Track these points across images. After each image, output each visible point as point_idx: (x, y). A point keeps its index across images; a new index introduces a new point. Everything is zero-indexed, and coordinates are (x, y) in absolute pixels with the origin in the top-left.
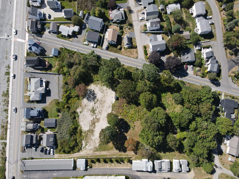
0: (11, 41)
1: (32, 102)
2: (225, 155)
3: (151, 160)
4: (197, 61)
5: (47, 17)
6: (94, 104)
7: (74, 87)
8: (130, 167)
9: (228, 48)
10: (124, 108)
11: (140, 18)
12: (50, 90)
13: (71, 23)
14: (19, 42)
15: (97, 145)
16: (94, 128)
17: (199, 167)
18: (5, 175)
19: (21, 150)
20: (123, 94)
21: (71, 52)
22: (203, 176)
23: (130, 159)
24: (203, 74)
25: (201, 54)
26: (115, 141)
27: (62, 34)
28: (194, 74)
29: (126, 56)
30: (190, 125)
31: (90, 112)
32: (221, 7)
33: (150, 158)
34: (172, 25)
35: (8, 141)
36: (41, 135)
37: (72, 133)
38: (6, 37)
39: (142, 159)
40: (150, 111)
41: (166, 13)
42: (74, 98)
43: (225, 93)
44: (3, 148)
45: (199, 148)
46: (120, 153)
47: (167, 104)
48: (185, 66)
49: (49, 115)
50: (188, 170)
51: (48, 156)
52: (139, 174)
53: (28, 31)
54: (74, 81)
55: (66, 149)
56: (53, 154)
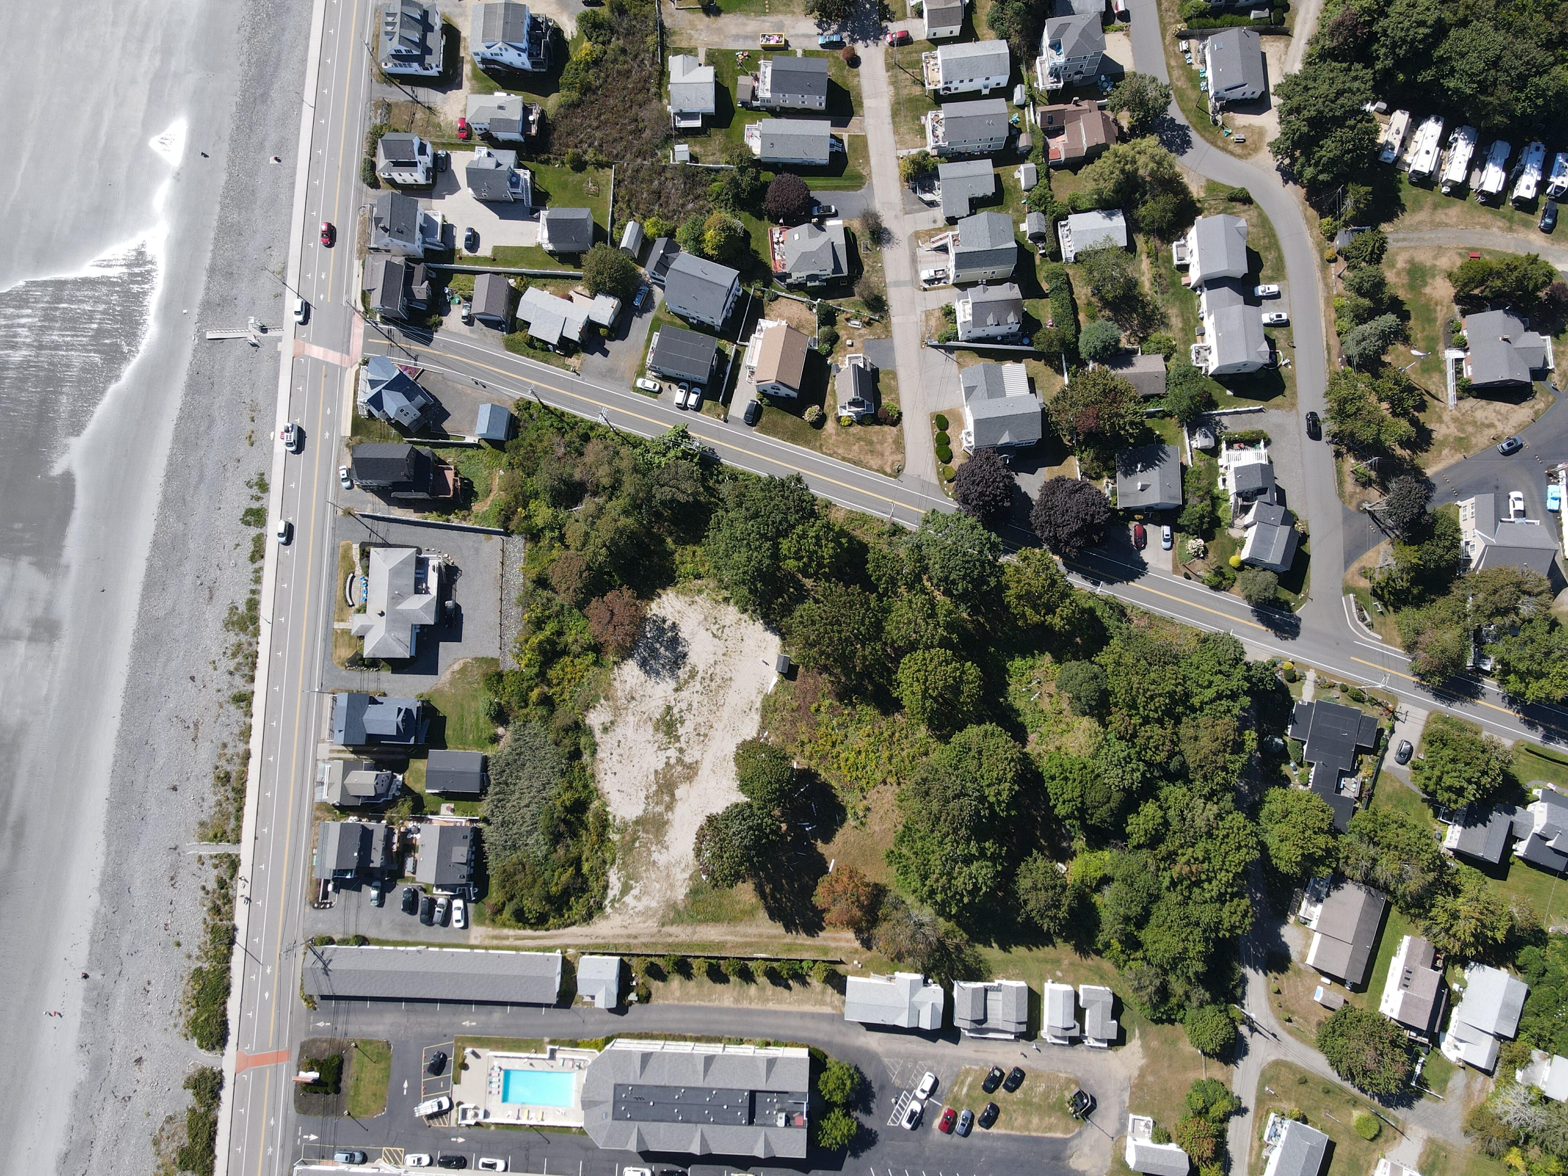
0: (276, 357)
1: (368, 667)
2: (1299, 973)
3: (936, 979)
4: (1189, 509)
5: (460, 243)
6: (676, 690)
7: (581, 605)
8: (834, 1007)
9: (1349, 451)
10: (819, 718)
11: (926, 274)
12: (457, 607)
13: (579, 278)
14: (316, 361)
15: (681, 893)
16: (669, 807)
17: (1167, 1026)
18: (224, 1014)
19: (311, 897)
20: (822, 653)
21: (572, 428)
22: (1185, 1068)
23: (833, 967)
24: (1219, 572)
25: (1213, 471)
26: (770, 879)
27: (532, 331)
28: (1176, 570)
29: (844, 459)
30: (1132, 819)
31: (651, 730)
32: (1331, 238)
33: (935, 967)
34: (1081, 317)
35: (245, 851)
36: (409, 831)
37: (562, 828)
38: (252, 334)
39: (897, 974)
40: (945, 739)
41: (1056, 255)
42: (578, 656)
43: (1320, 673)
44: (222, 884)
45: (1170, 928)
46: (790, 938)
47: (1033, 712)
48: (1132, 525)
49: (449, 732)
50: (1114, 1036)
51: (438, 933)
52: (874, 1041)
53: (362, 309)
54: (581, 573)
55: (527, 903)
56: (461, 924)
